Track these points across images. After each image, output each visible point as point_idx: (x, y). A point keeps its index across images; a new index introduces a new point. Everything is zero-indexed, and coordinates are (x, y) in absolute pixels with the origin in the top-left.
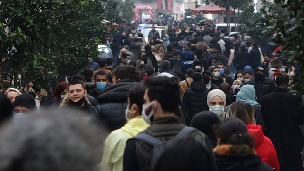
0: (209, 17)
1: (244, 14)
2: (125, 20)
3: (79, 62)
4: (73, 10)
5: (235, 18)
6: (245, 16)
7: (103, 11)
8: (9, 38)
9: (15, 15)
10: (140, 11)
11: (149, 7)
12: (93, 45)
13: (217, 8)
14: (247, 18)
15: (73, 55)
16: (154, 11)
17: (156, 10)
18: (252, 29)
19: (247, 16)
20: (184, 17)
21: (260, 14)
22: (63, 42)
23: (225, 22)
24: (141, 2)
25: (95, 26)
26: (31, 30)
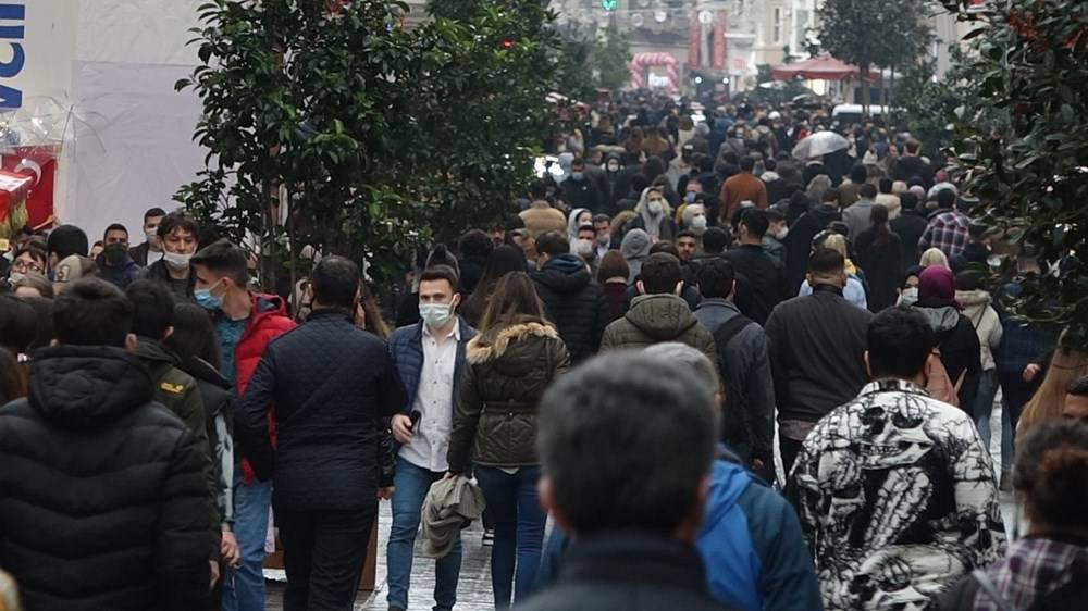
0: (819, 87)
1: (906, 81)
2: (605, 91)
3: (487, 202)
4: (475, 72)
5: (883, 91)
6: (909, 89)
7: (548, 71)
8: (314, 145)
9: (329, 90)
10: (645, 68)
11: (667, 57)
12: (524, 162)
13: (837, 66)
14: (913, 95)
15: (471, 184)
16: (680, 67)
17: (685, 65)
18: (925, 122)
19: (913, 89)
20: (755, 85)
21: (946, 86)
22: (448, 151)
23: (857, 102)
24: (647, 43)
25: (530, 110)
26: (367, 127)
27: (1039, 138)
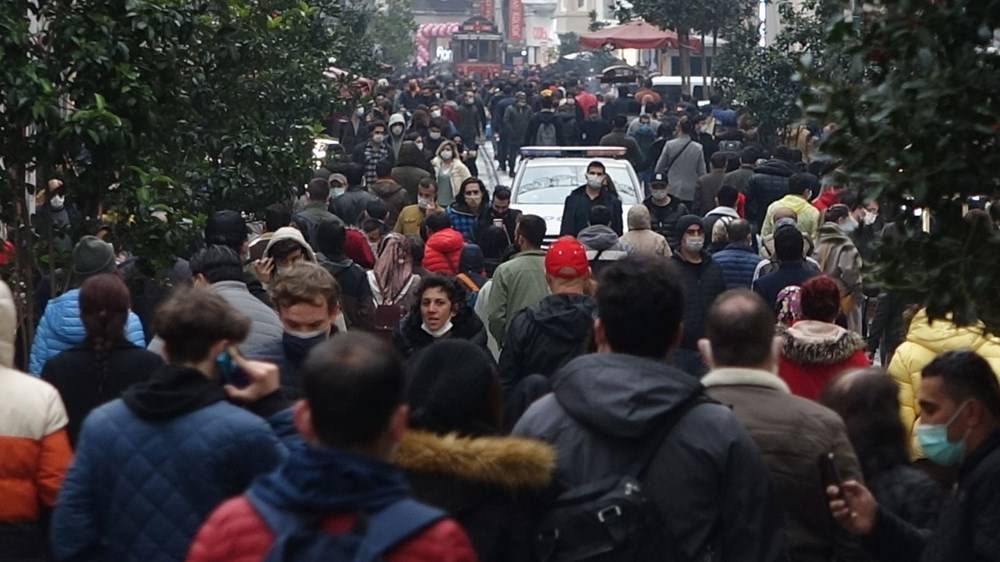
0: (631, 56)
1: (731, 48)
2: (388, 66)
3: (263, 189)
4: (246, 42)
5: (705, 60)
6: (734, 56)
7: (327, 43)
8: (72, 123)
9: (88, 60)
10: (432, 40)
13: (653, 32)
14: (740, 62)
15: (245, 169)
19: (740, 56)
20: (558, 57)
21: (777, 52)
22: (218, 132)
24: (435, 13)
25: (307, 86)
26: (132, 102)
27: (896, 86)
